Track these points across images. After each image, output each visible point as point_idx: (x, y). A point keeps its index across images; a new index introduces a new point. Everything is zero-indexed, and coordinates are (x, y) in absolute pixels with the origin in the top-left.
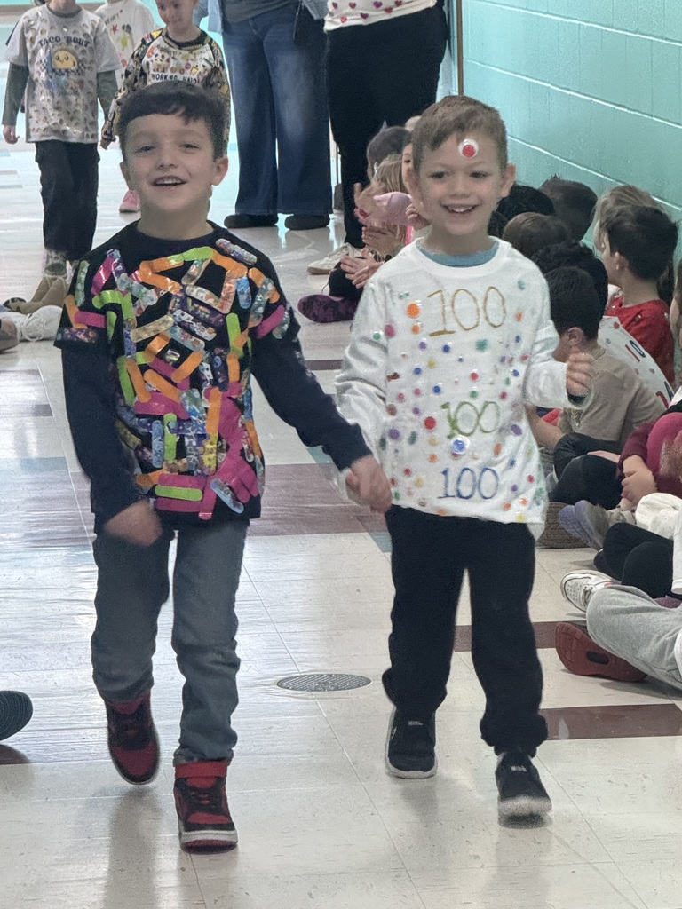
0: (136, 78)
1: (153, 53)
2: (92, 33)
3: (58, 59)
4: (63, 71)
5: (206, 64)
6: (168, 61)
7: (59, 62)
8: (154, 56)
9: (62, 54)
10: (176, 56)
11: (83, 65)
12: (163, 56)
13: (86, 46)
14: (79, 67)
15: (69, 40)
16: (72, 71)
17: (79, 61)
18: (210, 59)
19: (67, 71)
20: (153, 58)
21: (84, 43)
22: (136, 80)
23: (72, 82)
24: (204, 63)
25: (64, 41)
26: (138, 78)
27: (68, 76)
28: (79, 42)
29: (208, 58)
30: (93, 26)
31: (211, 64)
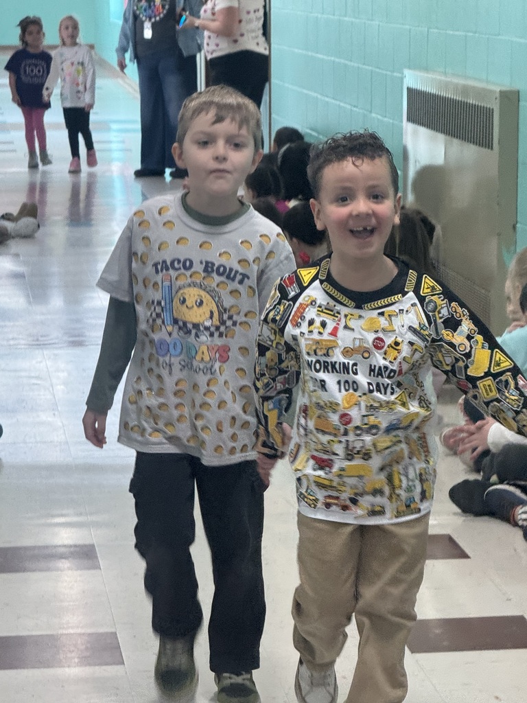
0: (280, 355)
1: (303, 318)
2: (256, 260)
3: (184, 301)
4: (190, 326)
5: (414, 338)
6: (334, 333)
7: (184, 308)
8: (305, 324)
9: (192, 294)
10: (351, 324)
11: (230, 318)
12: (324, 325)
13: (241, 282)
14: (223, 323)
15: (209, 268)
16: (207, 329)
17: (222, 310)
18: (422, 326)
19: (196, 326)
20: (304, 327)
21: (239, 277)
22: (281, 361)
23: (204, 348)
24: (411, 336)
25: (199, 268)
26: (284, 356)
27: (197, 336)
28: (229, 274)
29: (416, 326)
30: (262, 246)
31: (423, 338)
